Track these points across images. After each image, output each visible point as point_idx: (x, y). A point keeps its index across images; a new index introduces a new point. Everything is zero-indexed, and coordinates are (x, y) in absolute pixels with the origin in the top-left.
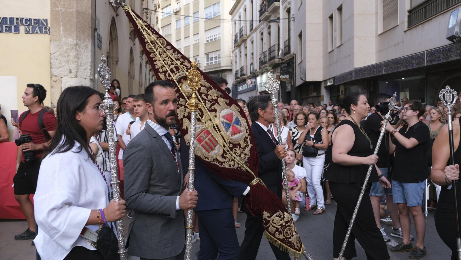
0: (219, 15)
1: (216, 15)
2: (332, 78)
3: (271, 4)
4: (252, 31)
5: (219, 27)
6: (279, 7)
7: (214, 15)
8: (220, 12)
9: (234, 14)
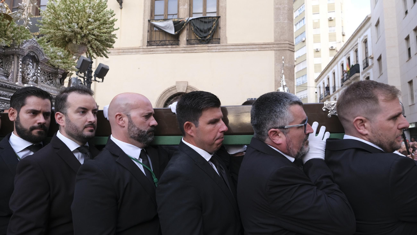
0: (306, 82)
1: (304, 82)
2: (414, 123)
3: (353, 75)
4: (335, 92)
5: (306, 90)
6: (359, 76)
7: (303, 83)
8: (307, 81)
9: (318, 82)
